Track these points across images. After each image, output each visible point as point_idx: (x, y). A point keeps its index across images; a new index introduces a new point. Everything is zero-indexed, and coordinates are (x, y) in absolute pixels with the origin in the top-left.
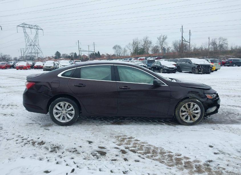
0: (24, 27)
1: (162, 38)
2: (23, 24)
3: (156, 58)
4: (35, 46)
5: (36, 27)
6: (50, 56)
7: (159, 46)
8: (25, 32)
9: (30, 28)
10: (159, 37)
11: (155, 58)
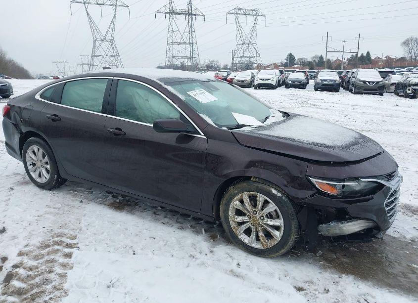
0: (237, 14)
2: (235, 9)
4: (250, 45)
5: (254, 13)
6: (278, 62)
8: (237, 23)
9: (245, 15)
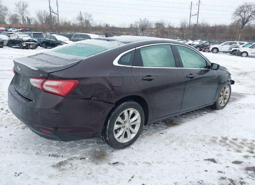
1: (22, 5)
3: (21, 29)
7: (19, 14)
10: (17, 3)
11: (19, 30)
